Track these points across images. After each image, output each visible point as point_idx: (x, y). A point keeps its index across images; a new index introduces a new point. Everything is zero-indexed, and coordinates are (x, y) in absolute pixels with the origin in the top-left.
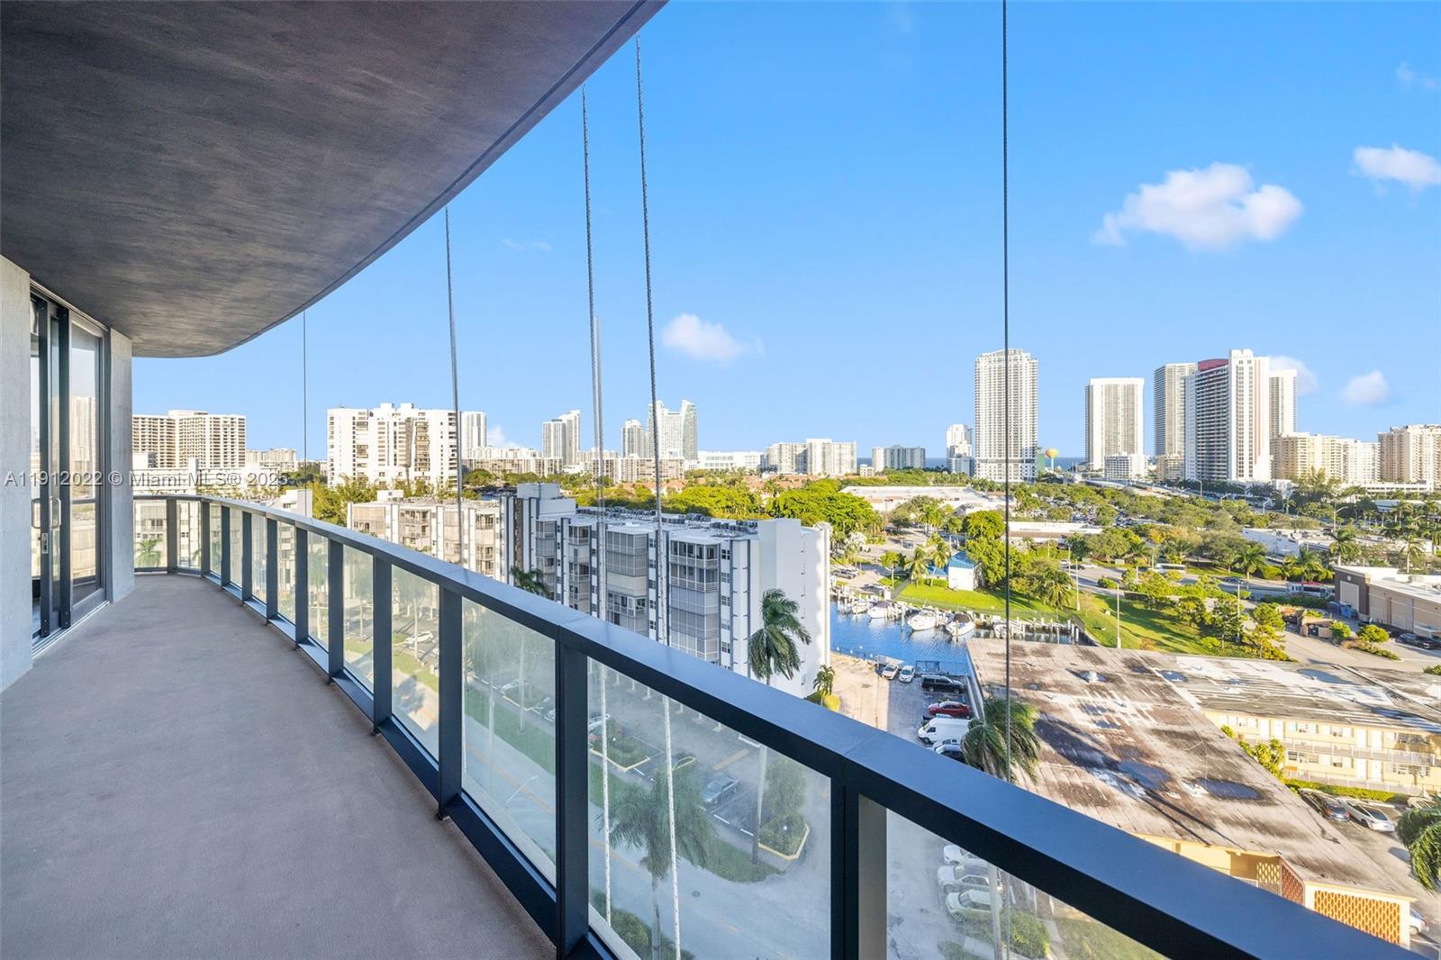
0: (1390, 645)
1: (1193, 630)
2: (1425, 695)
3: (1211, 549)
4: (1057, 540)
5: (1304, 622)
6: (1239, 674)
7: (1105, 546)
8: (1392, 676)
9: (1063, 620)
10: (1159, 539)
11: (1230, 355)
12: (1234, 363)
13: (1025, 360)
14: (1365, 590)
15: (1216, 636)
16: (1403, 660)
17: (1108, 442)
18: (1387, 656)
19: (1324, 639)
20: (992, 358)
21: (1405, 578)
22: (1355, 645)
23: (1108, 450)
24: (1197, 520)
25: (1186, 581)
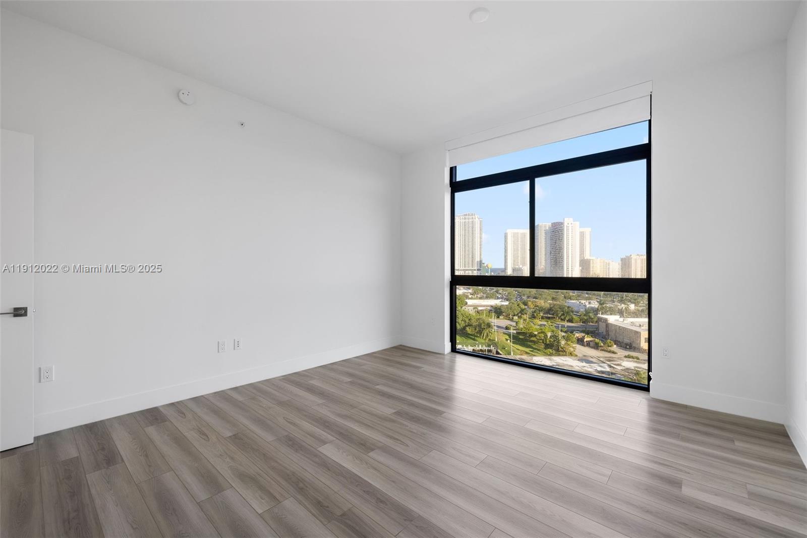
0: (614, 348)
1: (543, 346)
2: (621, 366)
3: (553, 310)
4: (489, 308)
5: (585, 340)
6: (556, 363)
7: (509, 310)
8: (611, 359)
9: (489, 346)
10: (532, 306)
11: (564, 220)
12: (566, 224)
13: (477, 219)
14: (608, 325)
15: (551, 349)
16: (619, 354)
17: (514, 261)
18: (614, 353)
19: (592, 347)
20: (462, 217)
21: (621, 319)
22: (602, 348)
23: (514, 264)
24: (548, 297)
25: (541, 325)
